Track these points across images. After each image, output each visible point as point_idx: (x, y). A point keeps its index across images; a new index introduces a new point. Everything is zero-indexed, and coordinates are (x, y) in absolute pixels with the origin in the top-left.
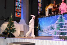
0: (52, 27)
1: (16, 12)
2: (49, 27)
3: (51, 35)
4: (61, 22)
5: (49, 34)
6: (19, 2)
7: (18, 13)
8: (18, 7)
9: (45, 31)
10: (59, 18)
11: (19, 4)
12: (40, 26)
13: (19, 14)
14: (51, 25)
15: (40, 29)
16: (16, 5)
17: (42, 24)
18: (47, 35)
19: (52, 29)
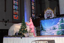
0: (54, 27)
1: (14, 14)
2: (52, 27)
3: (54, 34)
4: (62, 23)
5: (52, 33)
6: (16, 5)
7: (16, 15)
8: (16, 10)
9: (47, 31)
10: (60, 20)
11: (16, 7)
12: (43, 27)
13: (16, 17)
14: (53, 26)
15: (42, 29)
16: (14, 8)
17: (44, 25)
18: (50, 34)
19: (54, 29)
